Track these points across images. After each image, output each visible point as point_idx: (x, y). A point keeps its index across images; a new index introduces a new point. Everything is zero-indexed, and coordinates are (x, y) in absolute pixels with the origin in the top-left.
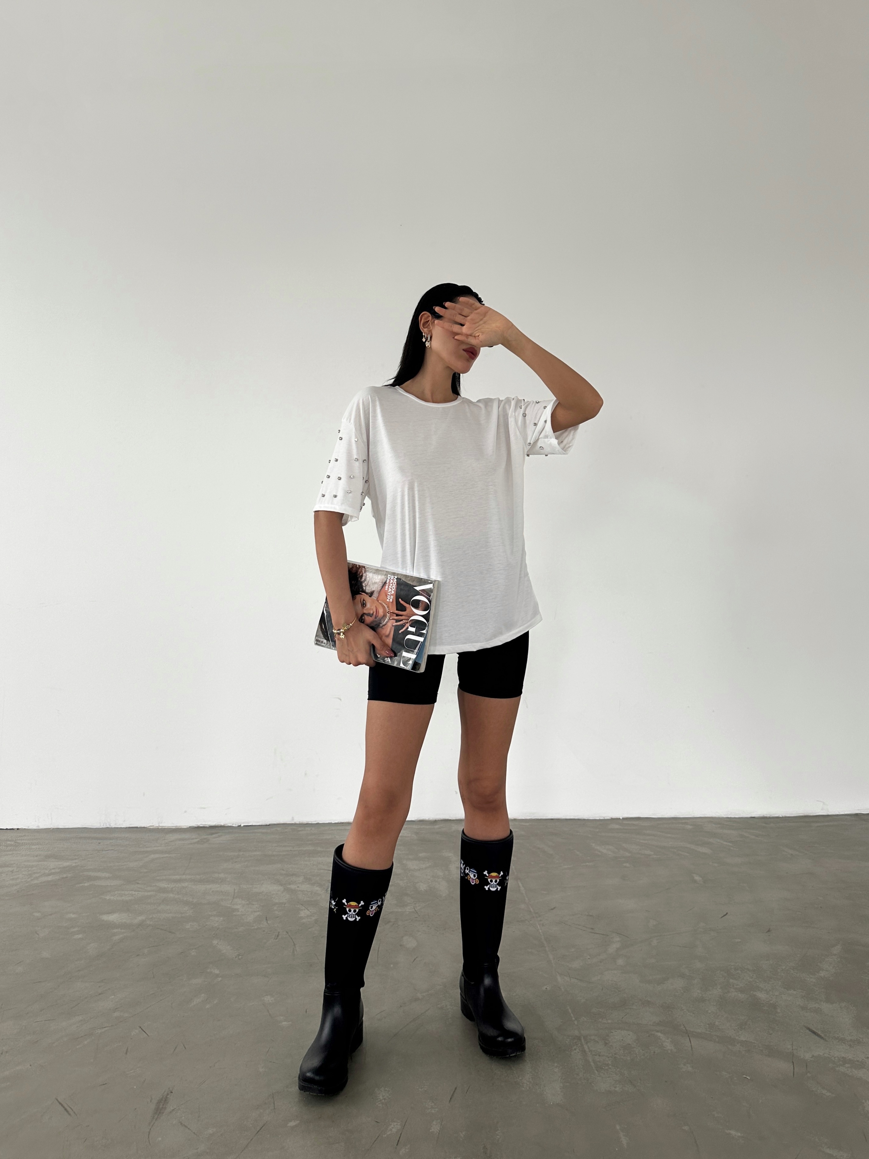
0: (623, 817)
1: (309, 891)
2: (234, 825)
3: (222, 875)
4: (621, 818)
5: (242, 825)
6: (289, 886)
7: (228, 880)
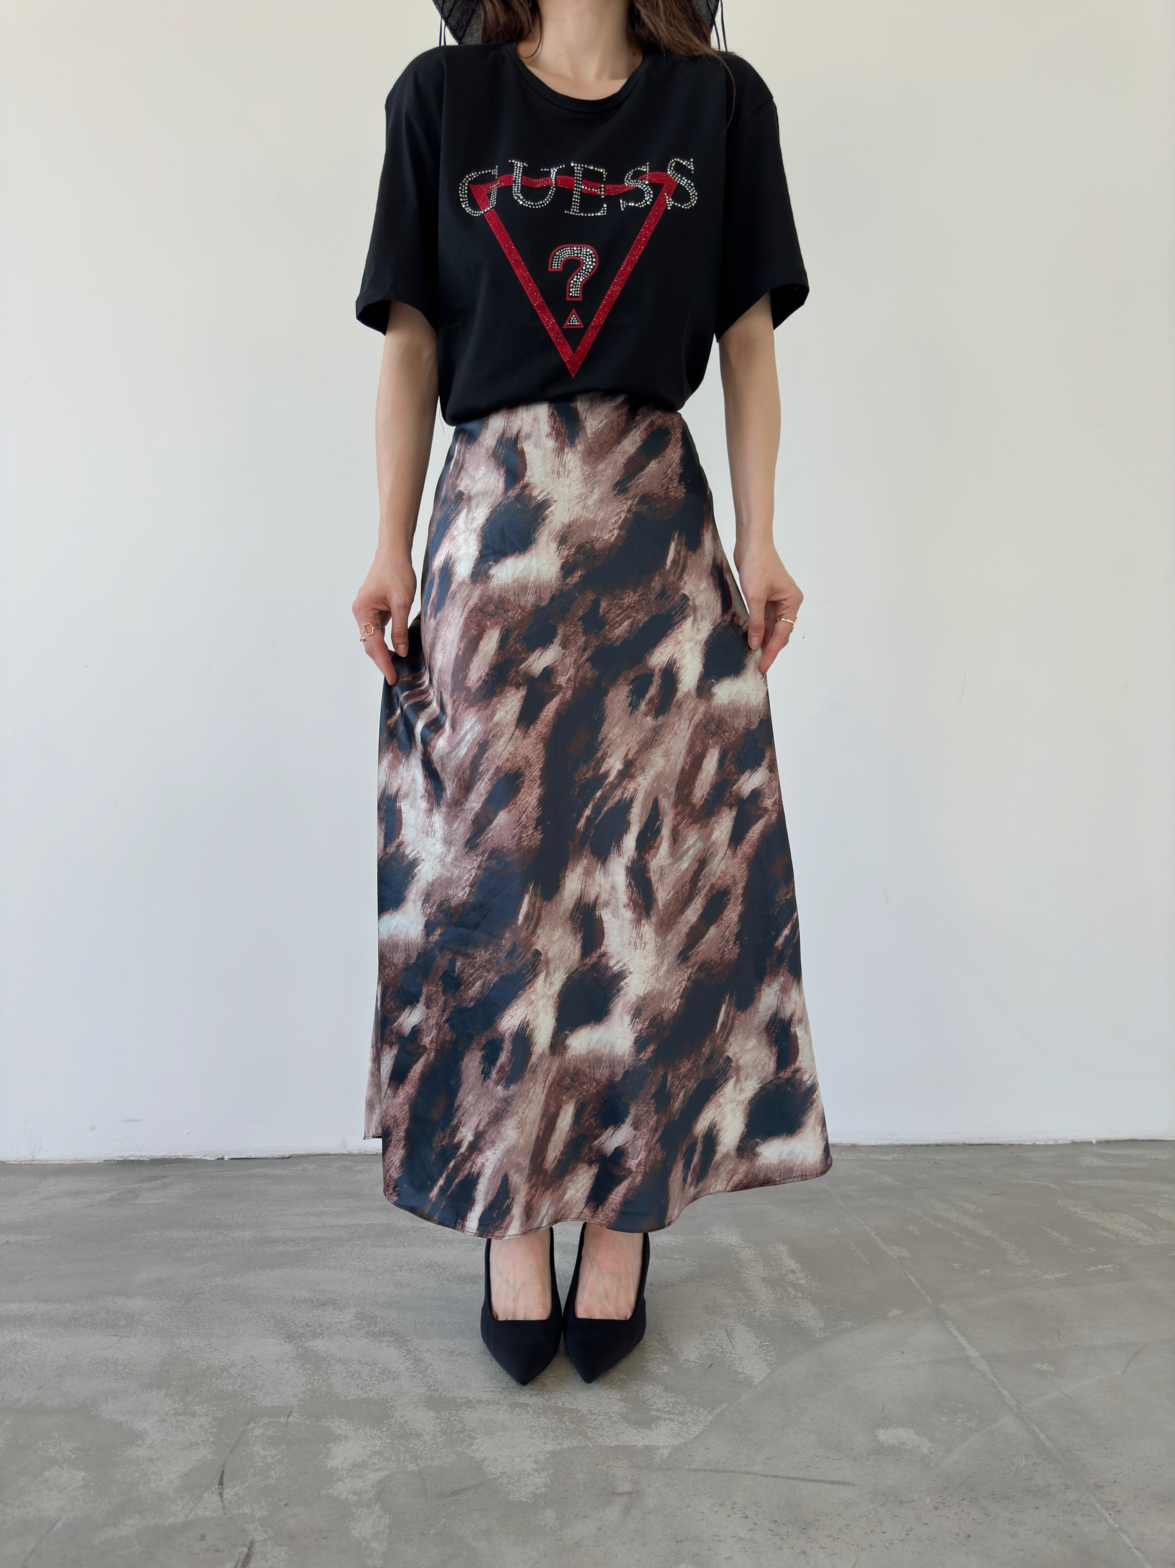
0: (1098, 1139)
1: (366, 1363)
2: (208, 1158)
3: (137, 1304)
4: (1094, 1142)
5: (226, 1158)
6: (310, 1344)
7: (146, 1319)
